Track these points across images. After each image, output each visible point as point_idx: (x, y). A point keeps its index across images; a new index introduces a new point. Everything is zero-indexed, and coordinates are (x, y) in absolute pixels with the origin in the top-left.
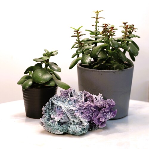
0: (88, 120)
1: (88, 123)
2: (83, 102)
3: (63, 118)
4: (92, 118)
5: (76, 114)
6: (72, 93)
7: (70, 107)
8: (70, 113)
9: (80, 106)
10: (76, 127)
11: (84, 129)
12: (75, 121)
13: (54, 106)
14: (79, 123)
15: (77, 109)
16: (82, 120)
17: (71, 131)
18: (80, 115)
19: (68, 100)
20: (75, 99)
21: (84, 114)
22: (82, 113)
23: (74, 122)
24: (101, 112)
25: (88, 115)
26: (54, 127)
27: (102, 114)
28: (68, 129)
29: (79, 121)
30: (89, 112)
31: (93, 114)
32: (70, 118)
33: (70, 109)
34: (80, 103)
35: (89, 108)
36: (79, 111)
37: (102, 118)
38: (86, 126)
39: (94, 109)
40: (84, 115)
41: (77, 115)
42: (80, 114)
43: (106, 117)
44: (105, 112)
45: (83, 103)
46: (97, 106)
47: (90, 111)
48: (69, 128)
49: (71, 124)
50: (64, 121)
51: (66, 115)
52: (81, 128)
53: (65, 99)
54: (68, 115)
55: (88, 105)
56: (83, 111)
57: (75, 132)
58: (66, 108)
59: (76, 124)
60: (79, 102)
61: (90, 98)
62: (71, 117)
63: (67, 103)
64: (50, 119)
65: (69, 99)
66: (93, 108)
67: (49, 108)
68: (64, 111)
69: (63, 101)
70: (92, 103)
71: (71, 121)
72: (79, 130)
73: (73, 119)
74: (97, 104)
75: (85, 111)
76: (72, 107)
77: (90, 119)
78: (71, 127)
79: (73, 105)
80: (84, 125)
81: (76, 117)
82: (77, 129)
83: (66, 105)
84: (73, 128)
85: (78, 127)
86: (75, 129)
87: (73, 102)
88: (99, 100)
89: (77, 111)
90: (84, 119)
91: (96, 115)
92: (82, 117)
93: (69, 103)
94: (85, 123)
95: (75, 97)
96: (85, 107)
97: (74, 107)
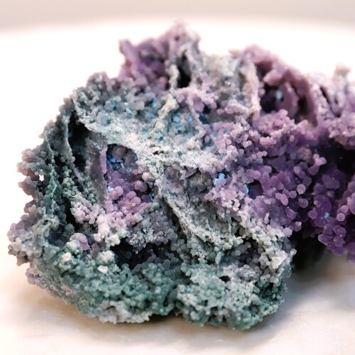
0: (289, 231)
2: (256, 116)
3: (146, 222)
5: (219, 199)
6: (184, 58)
8: (185, 190)
9: (239, 146)
10: (226, 279)
12: (216, 238)
13: (89, 142)
14: (238, 253)
15: (222, 163)
16: (254, 236)
17: (200, 308)
18: (242, 202)
19: (166, 109)
20: (210, 99)
22: (255, 188)
23: (208, 245)
25: (285, 202)
26: (96, 283)
28: (179, 296)
29: (239, 241)
30: (288, 176)
32: (185, 217)
33: (185, 168)
34: (238, 128)
35: (287, 155)
36: (234, 178)
39: (319, 161)
40: (268, 202)
41: (228, 205)
42: (241, 194)
45: (255, 124)
46: (333, 139)
47: (297, 170)
48: (182, 287)
49: (194, 260)
50: (151, 238)
51: (163, 200)
53: (149, 95)
54: (171, 201)
55: (284, 139)
56: (256, 174)
57: (221, 313)
58: (159, 157)
60: (231, 117)
61: (290, 90)
63: (160, 124)
64: (70, 226)
67: (57, 159)
68: (146, 176)
69: (140, 114)
70: (303, 126)
71: (194, 240)
72: (243, 299)
73: (202, 227)
74: (334, 129)
75: (266, 174)
76: (196, 152)
77: (300, 223)
78: (196, 280)
79: (199, 140)
80: (268, 263)
81: (223, 216)
82: (229, 290)
83: (159, 137)
84: (208, 288)
85: (233, 279)
86: (220, 292)
87: (197, 116)
88: (341, 105)
89: (222, 176)
90: (263, 223)
91: (329, 194)
92: (256, 214)
93: (175, 122)
94: (275, 252)
95: (208, 89)
96: (266, 147)
97: (205, 152)
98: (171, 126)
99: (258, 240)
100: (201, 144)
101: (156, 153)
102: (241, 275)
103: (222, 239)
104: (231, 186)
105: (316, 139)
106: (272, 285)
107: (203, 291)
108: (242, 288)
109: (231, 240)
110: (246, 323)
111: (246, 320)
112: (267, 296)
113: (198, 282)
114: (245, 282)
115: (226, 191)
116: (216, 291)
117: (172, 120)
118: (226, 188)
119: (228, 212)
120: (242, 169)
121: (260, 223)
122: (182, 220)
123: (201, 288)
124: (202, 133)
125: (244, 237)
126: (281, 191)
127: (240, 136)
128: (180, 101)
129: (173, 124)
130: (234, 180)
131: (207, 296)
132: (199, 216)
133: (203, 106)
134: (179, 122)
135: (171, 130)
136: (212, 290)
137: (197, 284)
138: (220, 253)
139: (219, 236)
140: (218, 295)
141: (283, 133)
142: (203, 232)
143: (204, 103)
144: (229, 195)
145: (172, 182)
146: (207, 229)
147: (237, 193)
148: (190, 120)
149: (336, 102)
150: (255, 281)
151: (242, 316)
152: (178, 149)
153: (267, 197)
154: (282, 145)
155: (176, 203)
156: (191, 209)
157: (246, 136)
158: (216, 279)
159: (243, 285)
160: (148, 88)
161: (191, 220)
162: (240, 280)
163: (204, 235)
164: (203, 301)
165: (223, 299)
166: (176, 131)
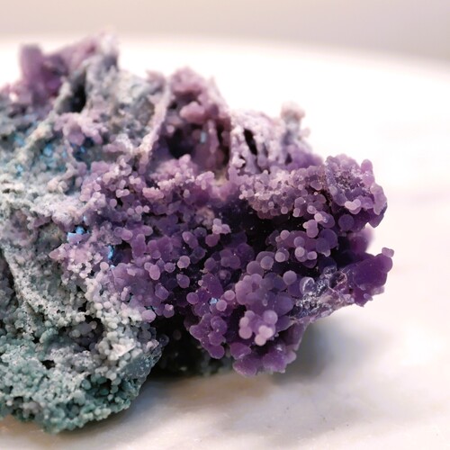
0: (150, 315)
1: (147, 334)
2: (145, 161)
4: (191, 298)
5: (66, 260)
6: (83, 76)
7: (35, 195)
8: (35, 243)
9: (110, 195)
10: (49, 364)
11: (99, 389)
12: (51, 310)
14: (76, 333)
16: (99, 314)
19: (33, 136)
20: (93, 130)
21: (129, 259)
22: (122, 252)
23: (40, 317)
24: (264, 260)
27: (266, 273)
29: (80, 317)
30: (171, 242)
31: (201, 265)
32: (21, 280)
33: (35, 214)
34: (114, 171)
35: (179, 215)
36: (94, 236)
37: (260, 311)
38: (123, 363)
39: (219, 227)
40: (132, 272)
41: (75, 268)
42: (98, 257)
43: (300, 303)
44: (292, 264)
45: (142, 169)
46: (245, 201)
47: (186, 236)
51: (1, 252)
52: (81, 377)
53: (30, 118)
55: (176, 194)
56: (126, 233)
57: (26, 406)
58: (7, 197)
59: (52, 341)
60: (113, 157)
61: (212, 130)
62: (36, 271)
63: (22, 155)
65: (42, 130)
66: (211, 214)
70: (205, 179)
71: (24, 307)
72: (61, 392)
73: (39, 294)
74: (247, 187)
75: (141, 236)
76: (57, 196)
77: (171, 307)
78: (6, 359)
79: (65, 181)
80: (107, 352)
81: (65, 282)
82: (48, 378)
83: (16, 171)
84: (20, 371)
85: (58, 365)
86: (33, 379)
87: (71, 150)
88: (271, 158)
89: (80, 230)
90: (119, 299)
91: (223, 274)
92: (111, 286)
93: (46, 156)
94: (119, 337)
95: (97, 117)
96: (152, 202)
97: (70, 198)
98: (39, 160)
99: (102, 319)
100: (66, 186)
101: (7, 191)
102: (72, 362)
103: (58, 311)
104: (86, 245)
105: (223, 199)
106: (109, 381)
107: (10, 374)
108: (68, 379)
109: (68, 315)
110: (55, 425)
111: (55, 420)
112: (101, 396)
113: (8, 361)
114: (74, 372)
115: (79, 251)
116: (29, 377)
117: (42, 151)
118: (80, 247)
119: (73, 277)
120: (109, 226)
121: (114, 298)
122: (17, 281)
123: (10, 370)
124: (70, 171)
125: (87, 313)
126: (154, 261)
127: (115, 181)
128: (57, 129)
129: (41, 157)
130: (93, 238)
131: (14, 382)
132: (42, 279)
133: (83, 138)
134: (51, 156)
135: (37, 164)
136: (24, 374)
137: (7, 364)
138: (51, 329)
139: (56, 308)
140: (30, 382)
141: (174, 185)
142: (37, 300)
143: (84, 134)
144: (82, 255)
145: (20, 231)
146: (44, 297)
147: (93, 255)
148: (64, 154)
149: (266, 153)
150: (88, 373)
151: (52, 414)
152: (34, 189)
153: (135, 266)
154: (174, 201)
155: (14, 258)
156: (36, 269)
157: (123, 183)
158: (34, 362)
159: (71, 376)
160: (30, 109)
161: (28, 283)
162: (69, 369)
163: (37, 304)
164: (6, 387)
165: (33, 389)
166: (44, 166)
